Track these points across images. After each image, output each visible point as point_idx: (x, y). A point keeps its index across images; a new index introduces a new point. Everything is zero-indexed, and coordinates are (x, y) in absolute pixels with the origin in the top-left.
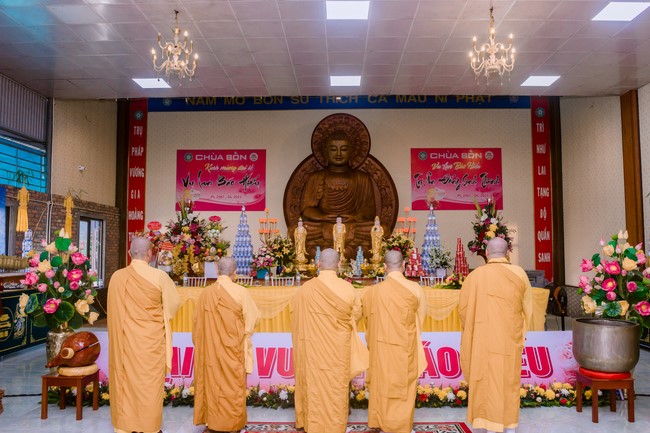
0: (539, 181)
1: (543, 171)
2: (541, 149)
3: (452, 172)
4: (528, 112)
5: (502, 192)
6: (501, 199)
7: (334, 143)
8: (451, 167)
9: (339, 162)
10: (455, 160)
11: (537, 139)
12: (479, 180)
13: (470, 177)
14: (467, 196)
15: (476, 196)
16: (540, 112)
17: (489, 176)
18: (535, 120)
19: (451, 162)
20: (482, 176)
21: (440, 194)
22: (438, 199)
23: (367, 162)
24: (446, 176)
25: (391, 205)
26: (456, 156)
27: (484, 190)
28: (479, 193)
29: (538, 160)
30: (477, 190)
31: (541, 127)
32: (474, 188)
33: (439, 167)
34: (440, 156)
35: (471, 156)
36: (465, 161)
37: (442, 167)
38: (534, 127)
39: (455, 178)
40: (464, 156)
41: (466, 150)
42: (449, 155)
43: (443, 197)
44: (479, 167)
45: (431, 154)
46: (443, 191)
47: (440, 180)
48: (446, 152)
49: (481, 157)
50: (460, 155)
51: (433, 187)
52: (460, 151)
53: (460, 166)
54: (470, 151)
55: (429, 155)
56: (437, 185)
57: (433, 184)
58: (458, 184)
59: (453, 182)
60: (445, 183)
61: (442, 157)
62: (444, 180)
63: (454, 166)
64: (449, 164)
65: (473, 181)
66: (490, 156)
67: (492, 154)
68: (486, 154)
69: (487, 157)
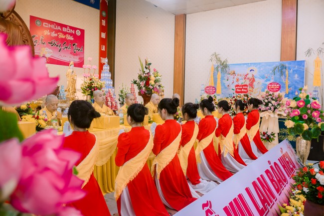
0: (102, 54)
1: (103, 49)
2: (103, 35)
3: (57, 38)
4: (98, 11)
5: (83, 57)
6: (83, 61)
8: (56, 35)
10: (59, 31)
11: (102, 29)
12: (72, 48)
13: (67, 45)
14: (65, 56)
16: (104, 14)
17: (77, 46)
18: (102, 18)
19: (57, 31)
20: (74, 45)
21: (49, 52)
22: (48, 56)
23: (11, 16)
24: (53, 40)
27: (74, 54)
28: (72, 56)
29: (102, 42)
30: (71, 53)
31: (104, 22)
32: (70, 52)
33: (49, 34)
34: (49, 26)
35: (68, 31)
36: (65, 33)
37: (51, 34)
38: (101, 22)
39: (58, 43)
40: (64, 29)
41: (66, 26)
42: (55, 27)
43: (51, 55)
44: (72, 39)
45: (44, 23)
46: (51, 51)
47: (49, 43)
48: (53, 24)
49: (74, 32)
50: (62, 29)
51: (45, 47)
52: (62, 26)
53: (61, 36)
54: (68, 27)
55: (43, 24)
56: (47, 46)
57: (45, 45)
58: (60, 48)
59: (57, 46)
60: (52, 46)
61: (51, 27)
62: (52, 43)
63: (58, 35)
64: (55, 33)
65: (69, 47)
66: (78, 33)
67: (80, 32)
68: (77, 32)
69: (77, 34)
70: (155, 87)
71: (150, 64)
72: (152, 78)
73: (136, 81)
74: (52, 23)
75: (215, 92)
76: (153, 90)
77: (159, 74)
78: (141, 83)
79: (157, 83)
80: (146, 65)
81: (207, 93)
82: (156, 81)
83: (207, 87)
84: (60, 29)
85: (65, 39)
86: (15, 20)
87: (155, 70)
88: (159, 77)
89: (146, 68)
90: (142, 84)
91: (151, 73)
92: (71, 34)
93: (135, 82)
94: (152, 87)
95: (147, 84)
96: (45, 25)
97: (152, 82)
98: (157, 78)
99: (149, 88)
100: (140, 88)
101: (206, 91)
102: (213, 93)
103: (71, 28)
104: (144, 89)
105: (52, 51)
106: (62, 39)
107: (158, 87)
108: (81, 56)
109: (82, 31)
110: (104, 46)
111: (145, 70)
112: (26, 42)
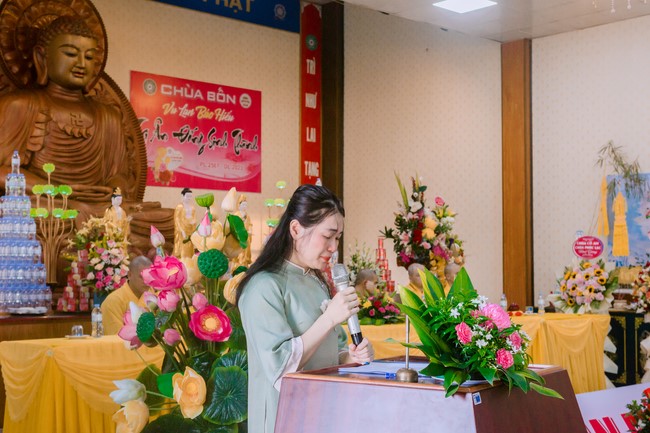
0: (308, 152)
1: (312, 138)
2: (311, 101)
3: (193, 121)
4: (296, 38)
6: (259, 175)
7: (71, 39)
8: (191, 113)
9: (78, 80)
10: (198, 102)
11: (307, 84)
12: (231, 141)
13: (219, 135)
14: (214, 166)
15: (227, 167)
16: (311, 43)
17: (244, 135)
18: (306, 54)
19: (193, 103)
20: (235, 134)
21: (175, 159)
22: (171, 167)
23: (97, 86)
24: (185, 127)
25: (134, 174)
26: (199, 94)
27: (237, 157)
28: (231, 164)
29: (308, 118)
30: (228, 156)
31: (312, 66)
32: (225, 153)
33: (174, 111)
34: (176, 91)
35: (221, 98)
36: (212, 106)
37: (179, 111)
38: (304, 66)
39: (197, 133)
40: (211, 96)
41: (214, 88)
42: (189, 93)
43: (179, 164)
44: (230, 118)
45: (163, 86)
46: (178, 153)
47: (175, 135)
48: (185, 86)
49: (234, 102)
50: (205, 95)
51: (164, 145)
52: (206, 87)
53: (204, 114)
54: (220, 89)
55: (159, 88)
56: (171, 143)
57: (165, 140)
58: (201, 144)
59: (194, 140)
60: (182, 141)
61: (179, 94)
62: (181, 135)
63: (196, 113)
64: (189, 108)
65: (222, 141)
66: (246, 102)
67: (250, 100)
68: (241, 98)
69: (242, 104)
70: (435, 244)
71: (423, 189)
72: (431, 222)
73: (391, 231)
74: (181, 83)
75: (599, 252)
76: (431, 252)
77: (451, 211)
78: (401, 237)
79: (443, 235)
80: (415, 191)
81: (581, 255)
82: (438, 231)
83: (581, 240)
84: (201, 96)
85: (213, 122)
86: (107, 92)
87: (438, 200)
88: (449, 219)
89: (415, 199)
90: (405, 237)
91: (427, 211)
92: (227, 107)
93: (389, 234)
94: (428, 246)
95: (417, 237)
96: (166, 90)
97: (429, 233)
98: (444, 220)
99: (422, 248)
100: (399, 248)
101: (577, 251)
102: (595, 256)
103: (228, 90)
104: (408, 250)
105: (181, 156)
106: (205, 121)
107: (443, 245)
108: (254, 163)
109: (256, 96)
110: (313, 131)
111: (411, 203)
112: (130, 142)
